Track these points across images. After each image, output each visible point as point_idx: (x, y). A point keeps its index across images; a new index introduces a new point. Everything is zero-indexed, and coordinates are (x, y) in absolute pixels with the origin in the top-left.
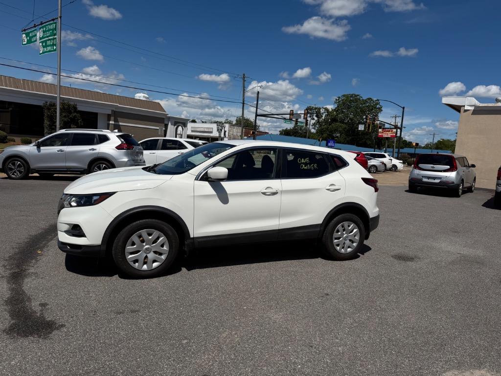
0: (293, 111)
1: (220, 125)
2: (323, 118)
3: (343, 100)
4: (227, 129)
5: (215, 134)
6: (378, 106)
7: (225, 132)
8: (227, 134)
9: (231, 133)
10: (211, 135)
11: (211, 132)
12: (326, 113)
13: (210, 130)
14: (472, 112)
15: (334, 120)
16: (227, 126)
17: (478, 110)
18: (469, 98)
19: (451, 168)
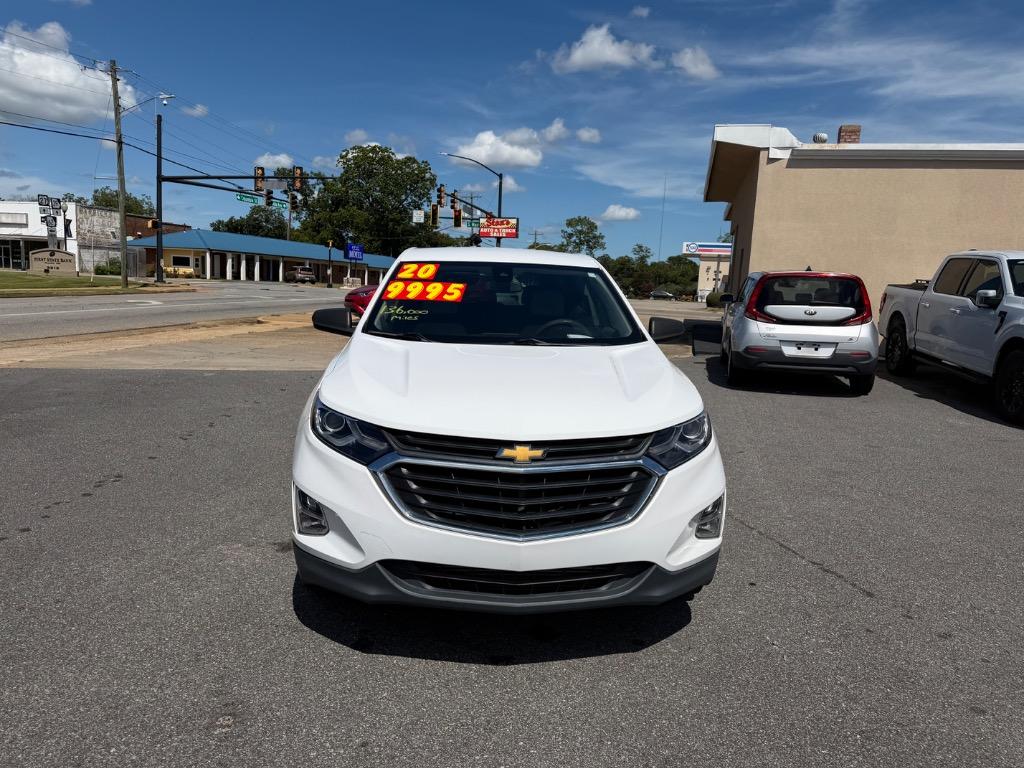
0: (262, 169)
1: (50, 206)
2: (315, 195)
3: (355, 158)
4: (71, 214)
5: (37, 230)
6: (428, 175)
7: (67, 223)
8: (73, 227)
9: (86, 226)
10: (24, 232)
11: (26, 225)
12: (322, 186)
13: (19, 220)
14: (785, 163)
15: (339, 203)
16: (71, 207)
17: (799, 160)
18: (778, 129)
19: (858, 313)
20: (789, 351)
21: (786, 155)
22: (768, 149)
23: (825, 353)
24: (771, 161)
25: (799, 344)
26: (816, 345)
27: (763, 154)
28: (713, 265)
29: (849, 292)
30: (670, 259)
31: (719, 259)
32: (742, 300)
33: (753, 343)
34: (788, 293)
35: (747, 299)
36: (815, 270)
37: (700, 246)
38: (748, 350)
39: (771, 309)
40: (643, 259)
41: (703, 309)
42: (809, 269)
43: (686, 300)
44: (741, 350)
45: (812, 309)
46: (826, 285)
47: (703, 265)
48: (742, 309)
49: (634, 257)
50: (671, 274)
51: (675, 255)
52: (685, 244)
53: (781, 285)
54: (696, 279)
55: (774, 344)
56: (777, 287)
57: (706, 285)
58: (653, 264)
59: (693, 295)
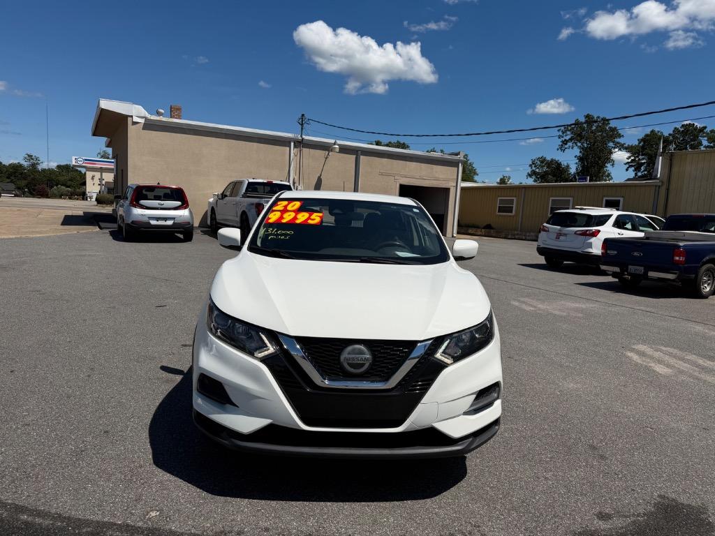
14: (142, 126)
17: (149, 126)
18: (137, 106)
19: (183, 204)
20: (153, 222)
21: (142, 121)
22: (132, 116)
23: (170, 223)
24: (135, 123)
25: (158, 219)
26: (166, 219)
27: (129, 119)
28: (98, 175)
29: (178, 195)
30: (59, 167)
31: (102, 170)
32: (127, 198)
33: (135, 220)
34: (150, 194)
35: (129, 199)
36: (161, 184)
37: (86, 160)
38: (133, 222)
39: (142, 202)
40: (34, 165)
41: (95, 205)
42: (159, 184)
43: (78, 199)
44: (129, 222)
45: (162, 202)
46: (168, 191)
47: (89, 175)
48: (128, 202)
49: (25, 164)
50: (62, 179)
51: (62, 164)
52: (74, 158)
53: (146, 191)
54: (84, 184)
55: (145, 219)
56: (144, 192)
57: (93, 188)
58: (44, 170)
59: (84, 196)
